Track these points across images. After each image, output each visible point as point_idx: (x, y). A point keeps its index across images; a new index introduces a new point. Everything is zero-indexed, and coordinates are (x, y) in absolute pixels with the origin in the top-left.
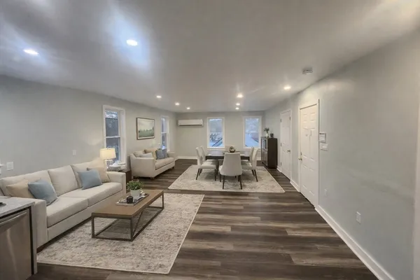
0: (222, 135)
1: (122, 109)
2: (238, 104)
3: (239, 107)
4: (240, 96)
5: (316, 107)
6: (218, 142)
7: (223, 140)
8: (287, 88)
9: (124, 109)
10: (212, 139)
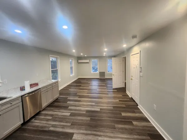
0: (98, 67)
1: (58, 56)
2: (105, 53)
4: (106, 50)
5: (139, 54)
6: (96, 70)
7: (98, 69)
9: (59, 57)
10: (93, 68)
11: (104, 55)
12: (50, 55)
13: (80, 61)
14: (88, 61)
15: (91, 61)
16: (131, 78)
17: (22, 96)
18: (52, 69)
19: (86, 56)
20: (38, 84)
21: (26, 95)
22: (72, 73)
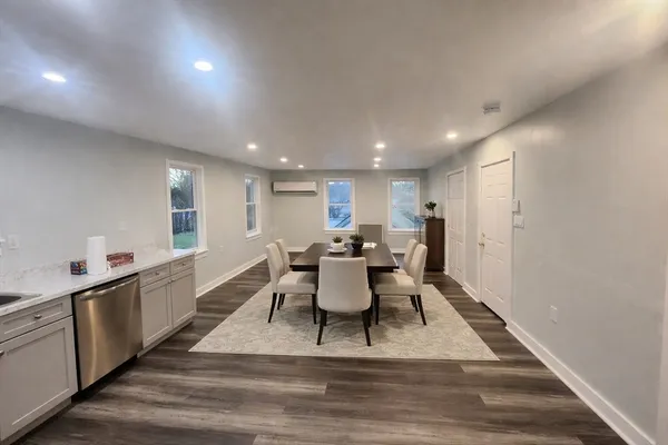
0: (352, 208)
1: (197, 166)
2: (377, 159)
3: (380, 163)
4: (380, 146)
5: (509, 164)
6: (345, 221)
7: (353, 218)
8: (452, 136)
9: (202, 167)
10: (334, 213)
11: (376, 166)
12: (168, 162)
13: (278, 186)
14: (311, 186)
15: (325, 188)
16: (479, 241)
17: (73, 295)
18: (176, 211)
19: (301, 166)
20: (132, 257)
21: (88, 293)
22: (250, 226)
